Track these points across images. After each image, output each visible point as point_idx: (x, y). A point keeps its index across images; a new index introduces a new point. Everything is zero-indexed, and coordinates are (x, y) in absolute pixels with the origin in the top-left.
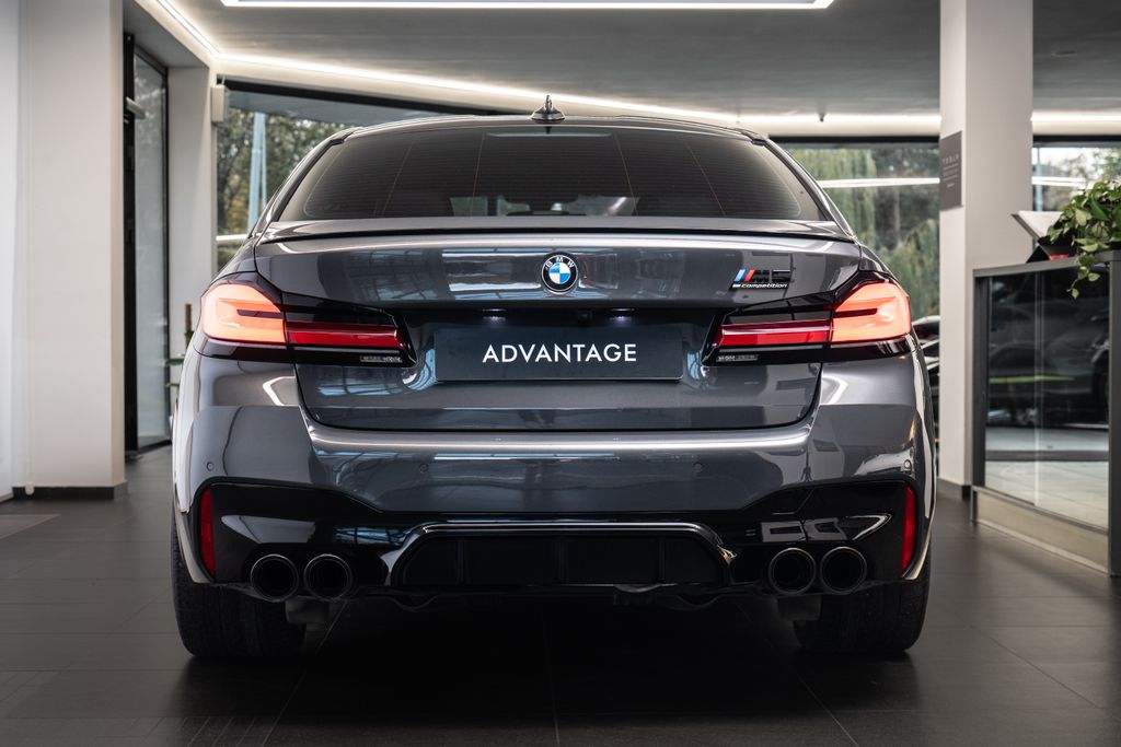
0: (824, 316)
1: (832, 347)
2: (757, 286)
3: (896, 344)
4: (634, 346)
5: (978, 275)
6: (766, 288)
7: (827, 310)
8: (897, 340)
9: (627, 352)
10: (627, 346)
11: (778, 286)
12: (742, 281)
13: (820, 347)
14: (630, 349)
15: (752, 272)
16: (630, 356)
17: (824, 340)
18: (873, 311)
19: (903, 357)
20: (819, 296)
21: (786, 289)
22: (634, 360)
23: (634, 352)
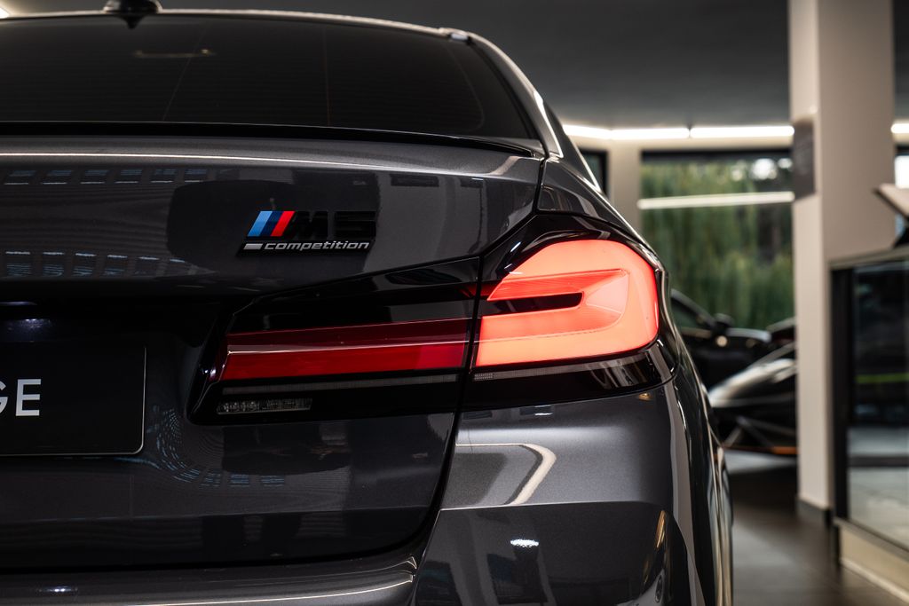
0: (458, 312)
1: (478, 377)
2: (301, 246)
3: (629, 367)
4: (38, 382)
5: (838, 265)
6: (321, 251)
7: (464, 298)
8: (632, 359)
9: (21, 397)
10: (21, 383)
11: (348, 245)
12: (265, 237)
13: (452, 378)
14: (28, 390)
15: (287, 216)
16: (27, 405)
17: (461, 364)
18: (573, 300)
19: (645, 396)
20: (437, 269)
21: (363, 253)
22: (36, 413)
23: (37, 397)
